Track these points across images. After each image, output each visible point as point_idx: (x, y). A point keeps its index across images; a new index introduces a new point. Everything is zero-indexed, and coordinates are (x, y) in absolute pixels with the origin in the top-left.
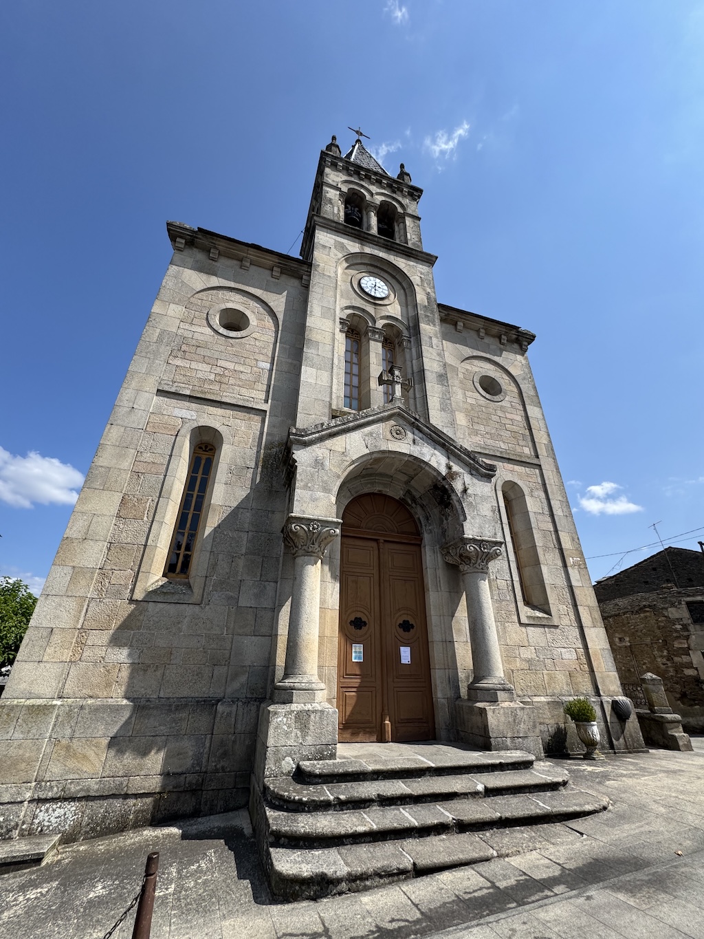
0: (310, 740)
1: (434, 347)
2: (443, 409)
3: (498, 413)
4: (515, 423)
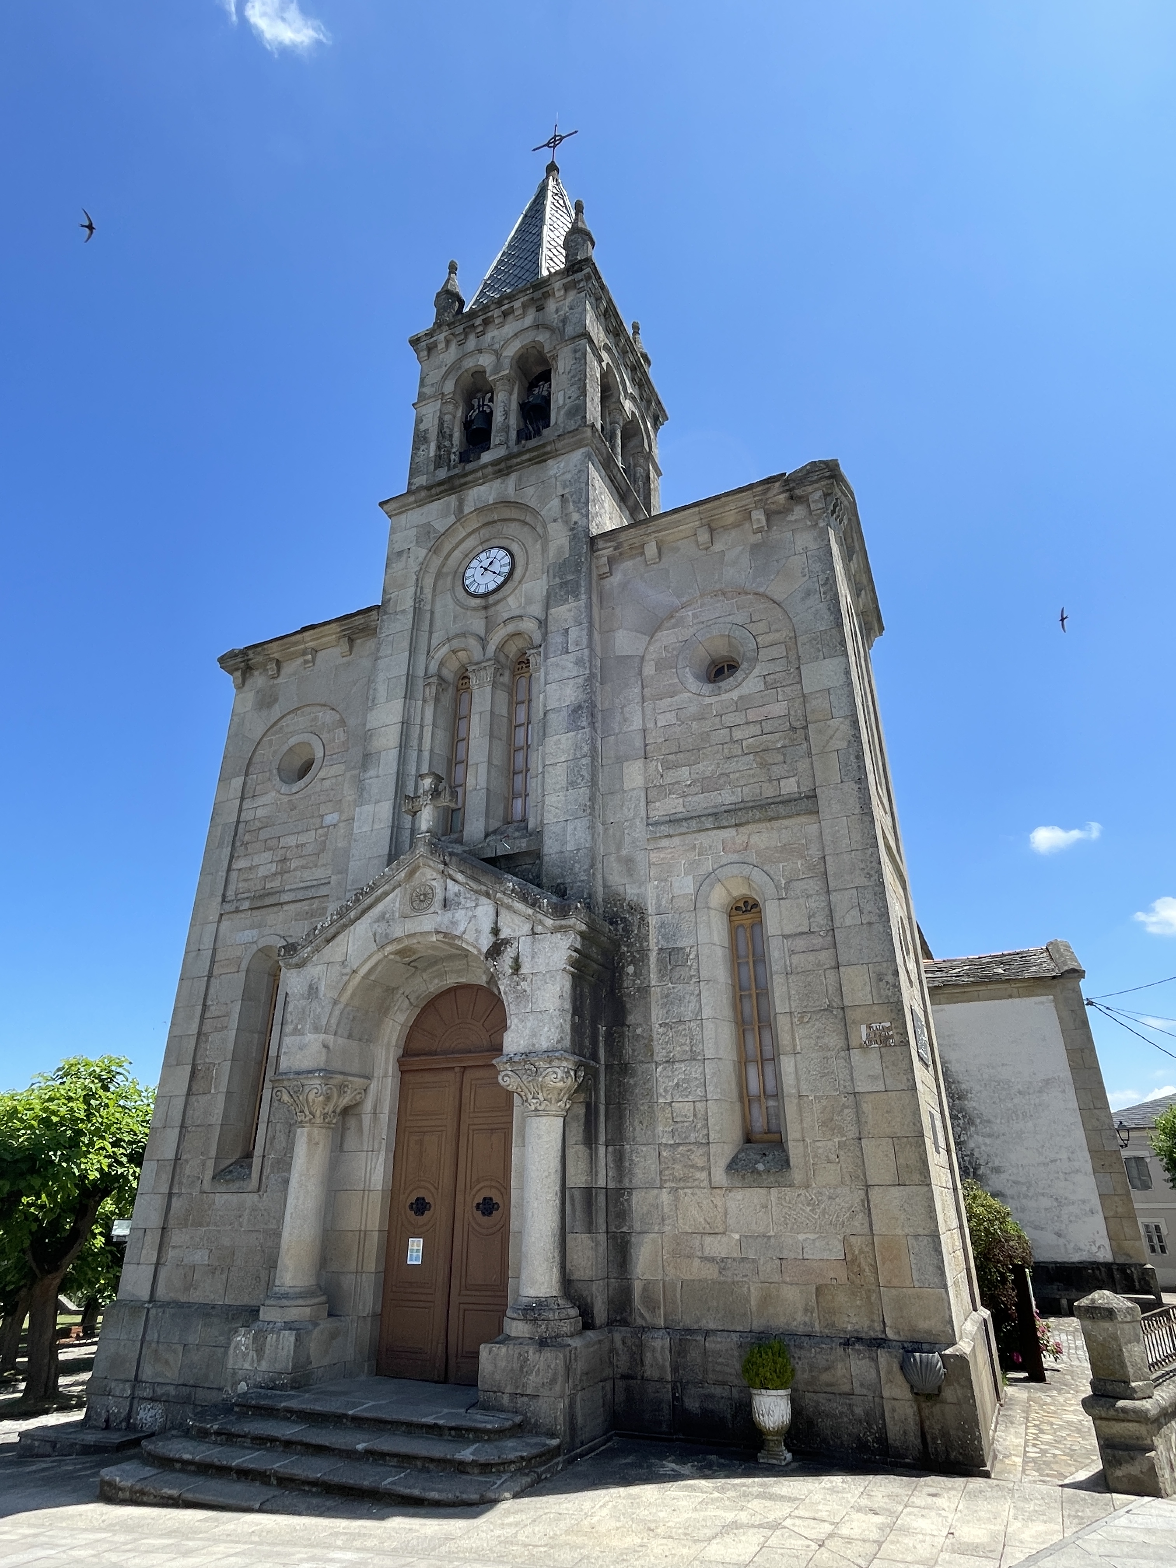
0: (264, 1366)
1: (572, 648)
3: (729, 720)
4: (768, 727)
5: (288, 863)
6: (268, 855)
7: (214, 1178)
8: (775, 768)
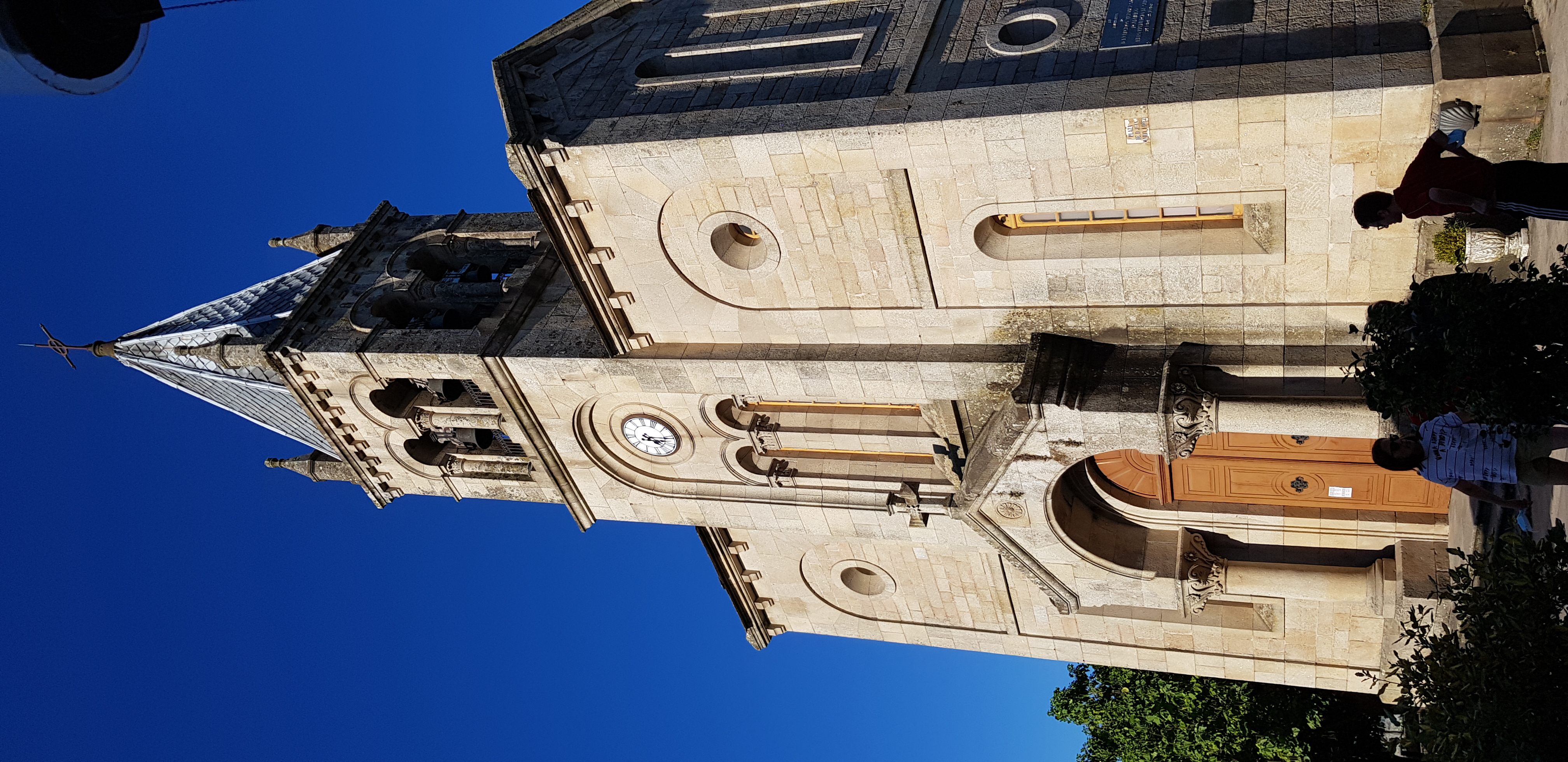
3: (806, 237)
4: (812, 205)
5: (966, 585)
6: (959, 601)
7: (1271, 631)
8: (858, 201)
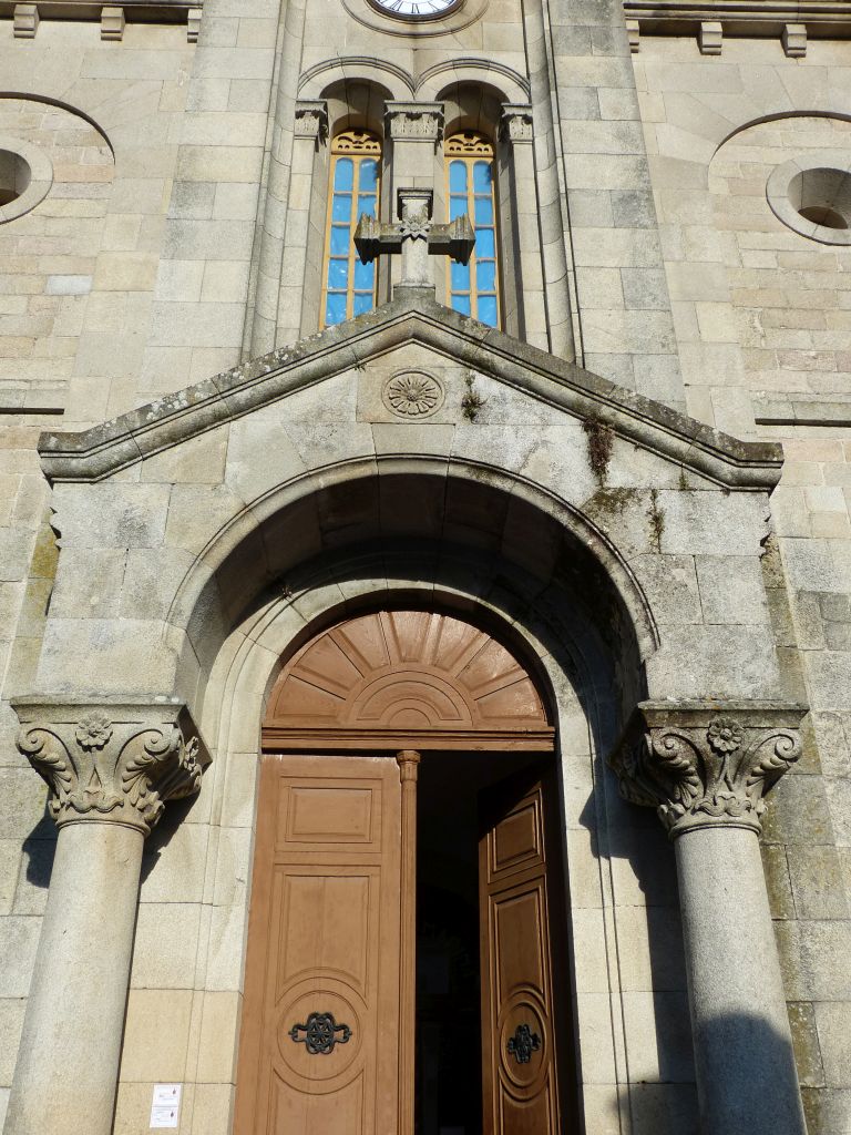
1: (605, 114)
2: (633, 301)
